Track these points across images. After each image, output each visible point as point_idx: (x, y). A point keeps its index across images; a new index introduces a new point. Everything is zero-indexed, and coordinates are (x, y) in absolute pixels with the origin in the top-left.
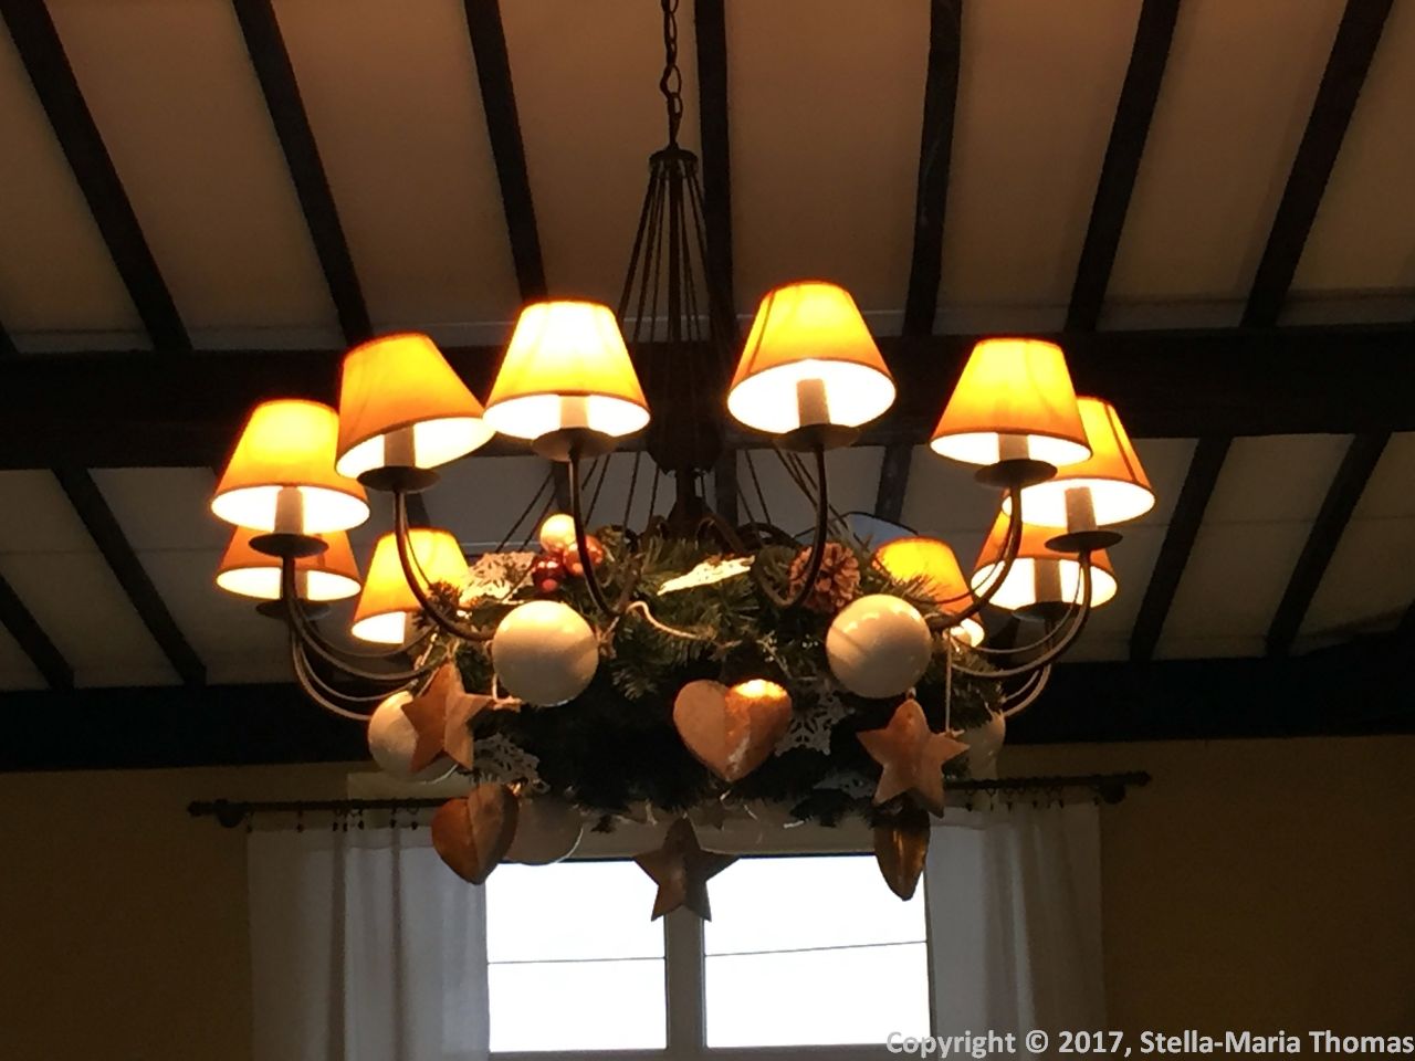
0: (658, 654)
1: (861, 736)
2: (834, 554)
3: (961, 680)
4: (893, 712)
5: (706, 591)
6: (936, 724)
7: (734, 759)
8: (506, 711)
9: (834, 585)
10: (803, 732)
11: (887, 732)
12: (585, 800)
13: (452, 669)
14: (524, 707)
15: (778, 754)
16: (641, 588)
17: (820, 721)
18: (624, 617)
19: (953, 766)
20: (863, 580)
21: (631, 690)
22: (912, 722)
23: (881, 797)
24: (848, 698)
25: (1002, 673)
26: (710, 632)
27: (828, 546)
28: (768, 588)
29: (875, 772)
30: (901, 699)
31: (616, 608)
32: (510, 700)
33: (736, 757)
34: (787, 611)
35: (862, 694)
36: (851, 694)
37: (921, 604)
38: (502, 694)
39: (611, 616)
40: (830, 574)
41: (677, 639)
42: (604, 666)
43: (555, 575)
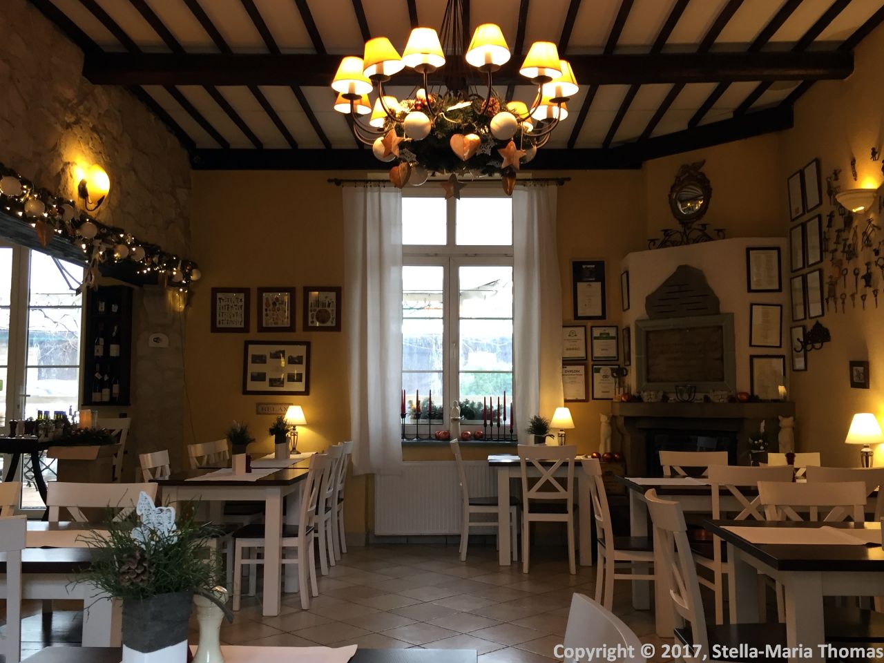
0: (447, 127)
1: (499, 150)
2: (493, 101)
3: (526, 137)
4: (507, 144)
5: (460, 110)
6: (518, 148)
7: (465, 154)
8: (407, 141)
9: (493, 109)
10: (484, 149)
11: (506, 150)
12: (429, 168)
13: (394, 131)
14: (413, 141)
15: (477, 155)
16: (443, 110)
17: (488, 146)
18: (438, 117)
19: (522, 159)
20: (501, 108)
21: (440, 136)
22: (512, 147)
23: (503, 166)
24: (495, 140)
25: (536, 135)
26: (460, 121)
27: (491, 99)
28: (476, 111)
29: (501, 160)
30: (509, 140)
31: (436, 114)
32: (408, 139)
33: (466, 154)
34: (480, 116)
35: (500, 139)
36: (497, 139)
37: (516, 115)
38: (406, 137)
39: (434, 116)
40: (492, 106)
41: (452, 123)
42: (433, 130)
43: (420, 105)
